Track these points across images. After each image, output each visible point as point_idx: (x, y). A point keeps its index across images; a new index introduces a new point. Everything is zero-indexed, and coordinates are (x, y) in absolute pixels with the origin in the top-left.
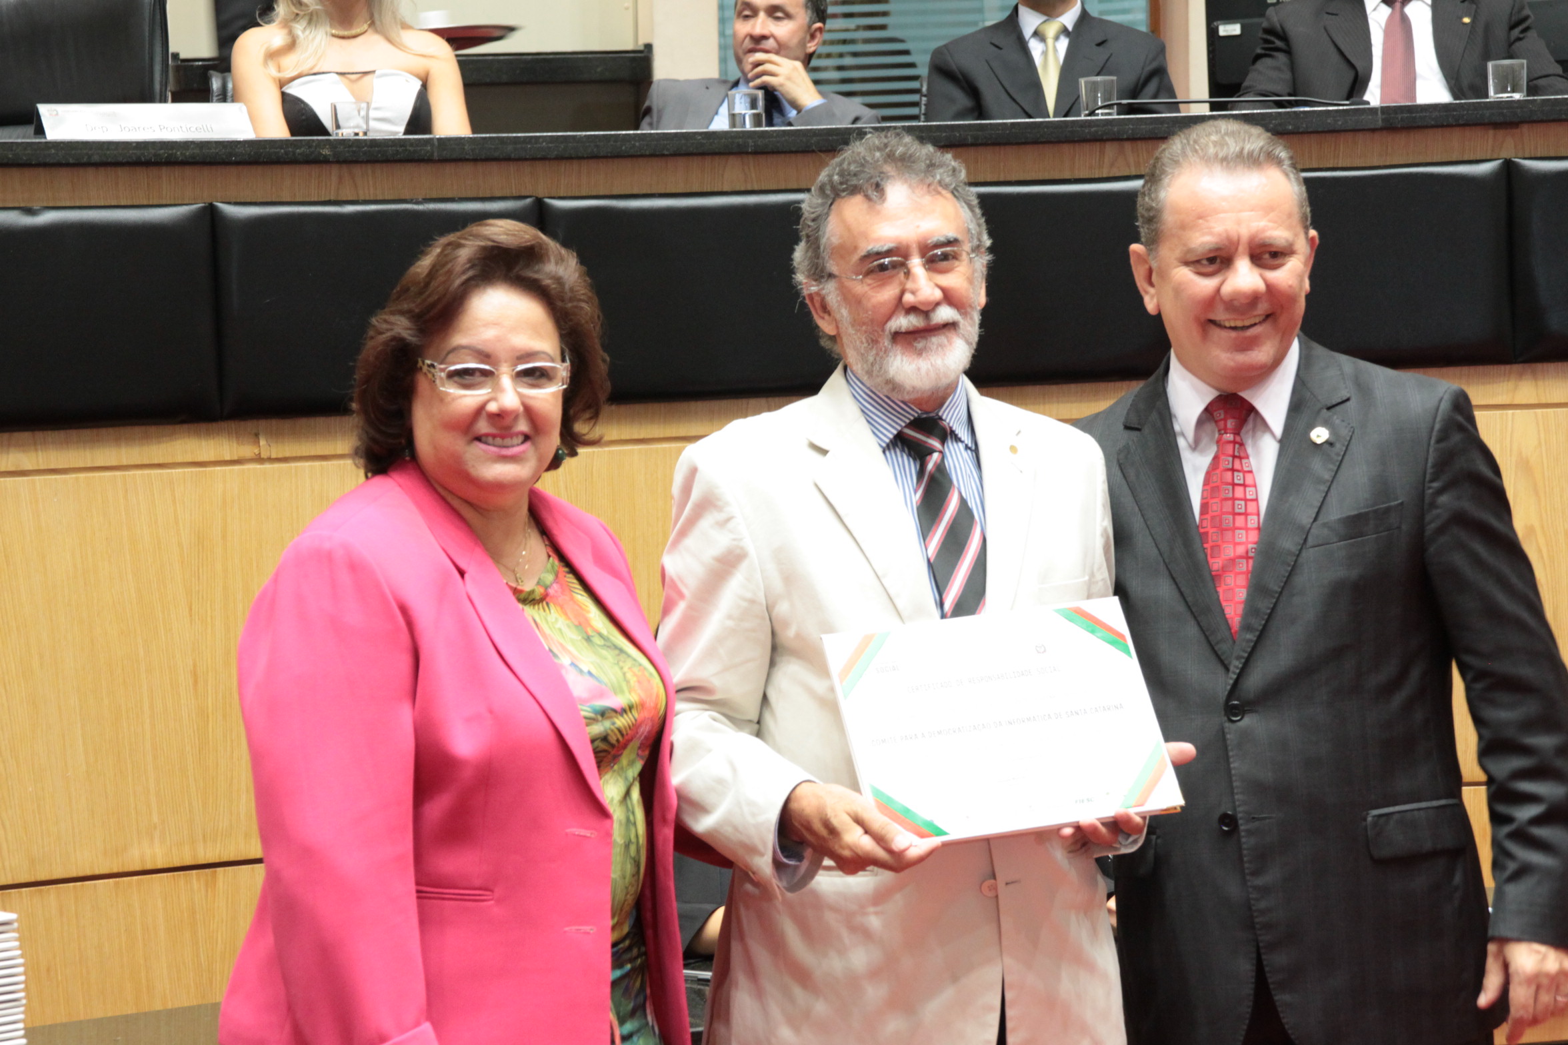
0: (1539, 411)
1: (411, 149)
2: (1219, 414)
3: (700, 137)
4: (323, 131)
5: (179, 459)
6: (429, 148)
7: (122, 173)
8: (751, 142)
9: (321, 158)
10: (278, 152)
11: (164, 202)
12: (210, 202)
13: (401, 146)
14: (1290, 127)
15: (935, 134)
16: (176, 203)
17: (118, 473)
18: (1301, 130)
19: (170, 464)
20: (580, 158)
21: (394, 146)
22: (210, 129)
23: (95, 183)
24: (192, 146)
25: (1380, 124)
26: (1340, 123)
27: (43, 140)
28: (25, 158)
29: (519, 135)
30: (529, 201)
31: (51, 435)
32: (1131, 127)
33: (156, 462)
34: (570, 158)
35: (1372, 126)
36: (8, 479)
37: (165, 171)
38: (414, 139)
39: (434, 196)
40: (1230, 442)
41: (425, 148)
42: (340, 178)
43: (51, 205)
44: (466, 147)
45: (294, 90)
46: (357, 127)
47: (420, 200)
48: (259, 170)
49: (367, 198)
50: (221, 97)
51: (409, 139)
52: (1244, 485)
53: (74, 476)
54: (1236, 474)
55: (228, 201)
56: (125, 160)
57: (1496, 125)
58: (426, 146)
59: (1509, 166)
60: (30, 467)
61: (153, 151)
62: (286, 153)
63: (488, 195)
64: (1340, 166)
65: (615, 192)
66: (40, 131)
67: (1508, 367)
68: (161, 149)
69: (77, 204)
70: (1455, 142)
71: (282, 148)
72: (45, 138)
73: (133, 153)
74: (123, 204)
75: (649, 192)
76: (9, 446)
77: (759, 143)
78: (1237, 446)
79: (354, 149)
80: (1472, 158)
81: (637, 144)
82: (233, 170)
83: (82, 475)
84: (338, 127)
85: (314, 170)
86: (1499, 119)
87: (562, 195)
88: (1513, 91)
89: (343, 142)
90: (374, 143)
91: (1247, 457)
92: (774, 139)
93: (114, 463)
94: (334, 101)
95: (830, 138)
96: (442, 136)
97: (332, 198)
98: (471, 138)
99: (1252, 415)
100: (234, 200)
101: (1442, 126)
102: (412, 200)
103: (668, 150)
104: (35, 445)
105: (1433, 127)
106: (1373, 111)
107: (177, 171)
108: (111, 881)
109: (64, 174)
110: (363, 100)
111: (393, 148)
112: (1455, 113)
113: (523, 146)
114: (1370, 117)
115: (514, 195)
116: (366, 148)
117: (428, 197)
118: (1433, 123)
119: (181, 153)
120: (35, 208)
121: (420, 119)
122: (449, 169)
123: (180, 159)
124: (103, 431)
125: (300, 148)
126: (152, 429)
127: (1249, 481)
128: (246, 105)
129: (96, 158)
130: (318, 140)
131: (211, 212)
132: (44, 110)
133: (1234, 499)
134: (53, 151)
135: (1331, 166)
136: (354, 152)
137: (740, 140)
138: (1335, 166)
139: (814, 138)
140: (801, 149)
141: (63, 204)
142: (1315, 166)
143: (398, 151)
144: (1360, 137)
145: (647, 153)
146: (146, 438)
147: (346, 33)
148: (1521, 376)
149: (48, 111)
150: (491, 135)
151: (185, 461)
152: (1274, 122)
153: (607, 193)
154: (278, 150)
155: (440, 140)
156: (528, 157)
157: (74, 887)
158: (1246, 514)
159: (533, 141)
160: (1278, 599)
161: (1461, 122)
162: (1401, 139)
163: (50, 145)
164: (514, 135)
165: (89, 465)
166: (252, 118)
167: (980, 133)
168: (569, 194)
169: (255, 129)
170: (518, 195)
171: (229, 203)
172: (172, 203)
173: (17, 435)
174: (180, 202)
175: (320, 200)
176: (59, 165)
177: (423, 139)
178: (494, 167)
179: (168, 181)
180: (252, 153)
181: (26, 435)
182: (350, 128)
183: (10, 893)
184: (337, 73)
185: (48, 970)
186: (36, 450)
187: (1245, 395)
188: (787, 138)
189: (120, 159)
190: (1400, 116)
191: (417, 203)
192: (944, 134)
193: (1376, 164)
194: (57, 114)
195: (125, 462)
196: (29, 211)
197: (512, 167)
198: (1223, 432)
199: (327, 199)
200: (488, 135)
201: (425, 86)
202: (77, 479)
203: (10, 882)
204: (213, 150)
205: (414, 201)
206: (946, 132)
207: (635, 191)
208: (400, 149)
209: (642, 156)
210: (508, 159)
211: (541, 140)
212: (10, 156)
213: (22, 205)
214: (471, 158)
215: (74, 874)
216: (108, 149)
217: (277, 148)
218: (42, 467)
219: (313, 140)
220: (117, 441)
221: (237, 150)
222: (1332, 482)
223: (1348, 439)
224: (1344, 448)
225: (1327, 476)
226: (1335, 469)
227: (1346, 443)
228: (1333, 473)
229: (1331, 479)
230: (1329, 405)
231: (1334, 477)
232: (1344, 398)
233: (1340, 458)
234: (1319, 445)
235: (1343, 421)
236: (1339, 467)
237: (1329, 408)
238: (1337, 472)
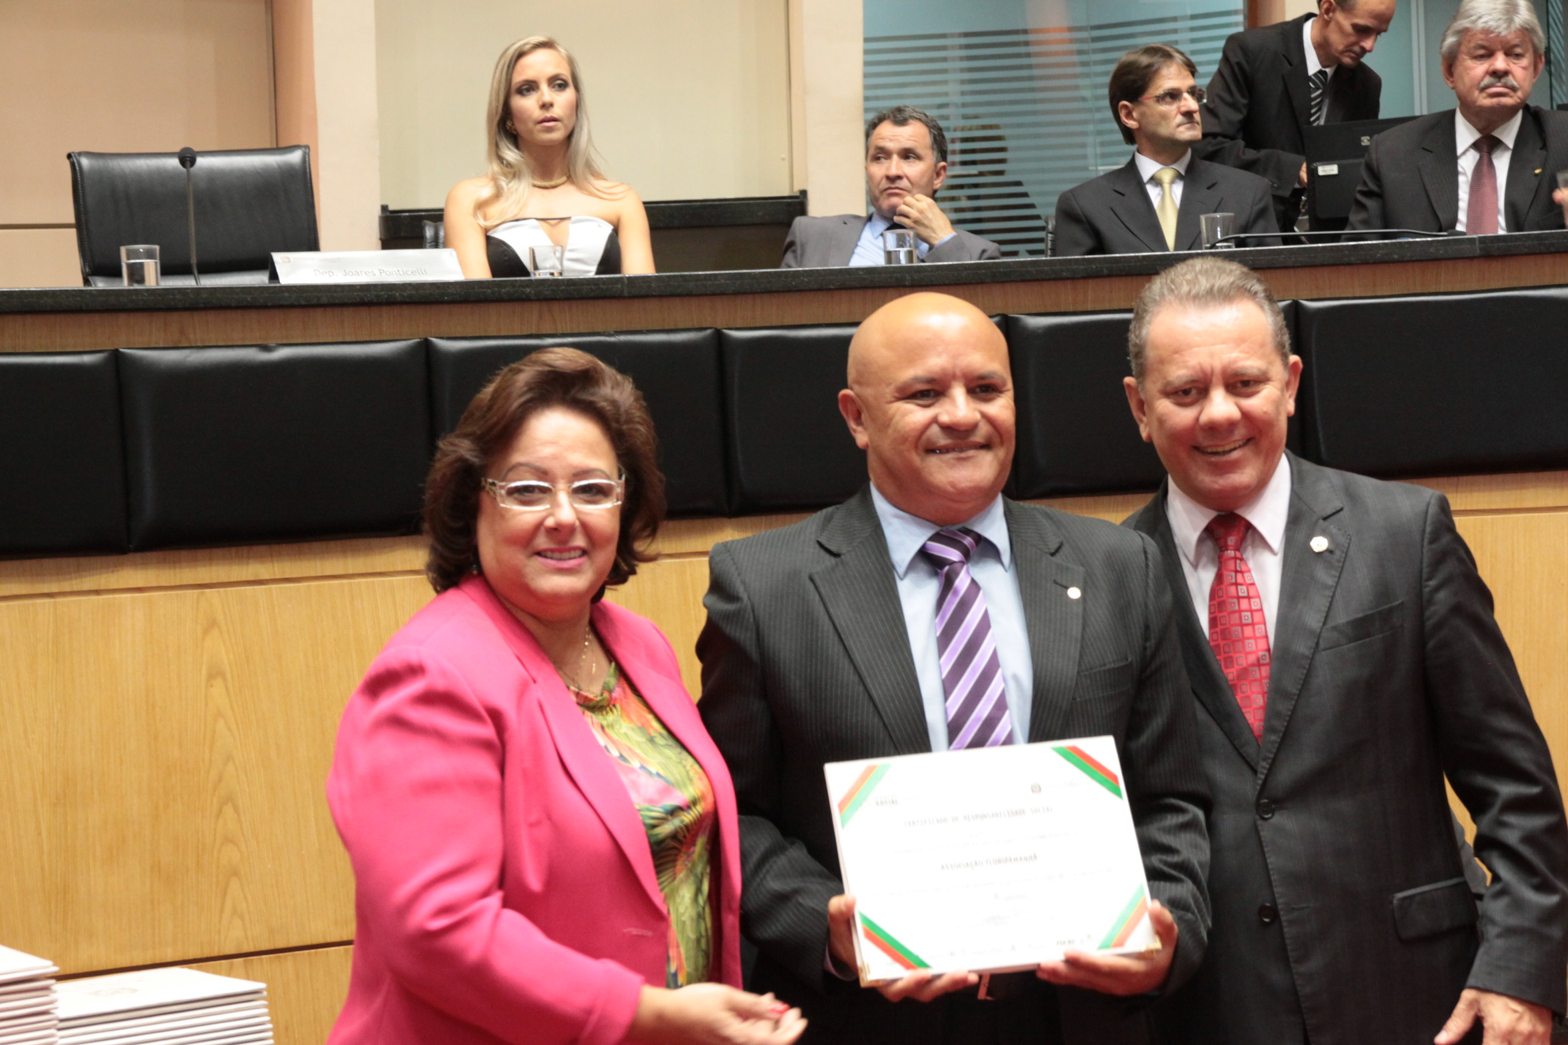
1: (604, 287)
2: (1220, 532)
3: (862, 273)
4: (527, 273)
5: (400, 568)
6: (619, 286)
7: (348, 313)
8: (908, 277)
9: (524, 297)
10: (485, 292)
11: (385, 338)
12: (424, 337)
13: (595, 285)
15: (1074, 267)
16: (396, 338)
17: (345, 581)
19: (389, 572)
20: (753, 293)
21: (588, 285)
22: (424, 272)
23: (323, 322)
24: (410, 288)
25: (1481, 251)
26: (1445, 251)
27: (277, 285)
28: (262, 301)
29: (700, 273)
30: (709, 332)
31: (284, 548)
32: (1251, 258)
33: (379, 571)
34: (745, 293)
35: (1472, 255)
36: (248, 588)
37: (385, 309)
38: (607, 278)
39: (625, 329)
40: (1232, 558)
41: (616, 286)
42: (541, 317)
43: (285, 342)
44: (653, 285)
45: (498, 234)
46: (553, 267)
47: (612, 332)
48: (468, 308)
49: (565, 332)
50: (433, 244)
51: (602, 279)
52: (1249, 597)
53: (305, 584)
54: (1239, 587)
55: (440, 336)
56: (350, 301)
58: (617, 284)
60: (267, 577)
61: (375, 293)
62: (493, 293)
63: (673, 327)
64: (1441, 290)
65: (786, 323)
66: (274, 276)
68: (381, 291)
69: (308, 341)
70: (1547, 268)
71: (488, 289)
72: (279, 282)
73: (358, 295)
74: (348, 340)
75: (816, 322)
76: (248, 558)
77: (916, 277)
78: (1238, 561)
79: (553, 288)
80: (1562, 282)
81: (806, 280)
82: (446, 308)
83: (313, 584)
84: (536, 268)
85: (517, 307)
87: (738, 326)
89: (543, 282)
90: (571, 283)
91: (1249, 571)
92: (929, 274)
93: (341, 572)
94: (532, 245)
95: (979, 272)
96: (631, 275)
97: (534, 332)
98: (656, 276)
99: (1250, 532)
100: (447, 336)
101: (1535, 254)
102: (604, 332)
103: (833, 284)
104: (271, 557)
105: (1526, 254)
107: (396, 310)
108: (341, 948)
109: (294, 314)
110: (560, 245)
111: (589, 287)
112: (1546, 242)
113: (705, 283)
114: (1468, 246)
115: (696, 327)
116: (563, 287)
117: (619, 330)
118: (1526, 251)
119: (400, 295)
120: (271, 345)
121: (611, 259)
122: (637, 305)
123: (399, 299)
124: (332, 544)
125: (505, 287)
126: (375, 542)
127: (1252, 593)
128: (455, 251)
129: (324, 300)
130: (520, 280)
131: (426, 347)
132: (278, 258)
133: (1240, 611)
134: (286, 294)
136: (553, 290)
137: (898, 275)
138: (1437, 290)
139: (965, 273)
140: (952, 282)
141: (296, 342)
143: (591, 288)
144: (1460, 263)
145: (815, 287)
146: (369, 550)
147: (547, 184)
149: (281, 258)
150: (675, 274)
151: (404, 569)
152: (1381, 252)
153: (779, 324)
154: (485, 290)
155: (629, 278)
156: (708, 293)
157: (309, 954)
158: (1253, 624)
159: (713, 278)
160: (1297, 701)
161: (1551, 250)
162: (1499, 265)
163: (284, 289)
164: (696, 273)
165: (319, 574)
166: (462, 263)
167: (1115, 265)
168: (745, 326)
169: (464, 273)
170: (699, 327)
171: (442, 338)
172: (392, 338)
173: (255, 548)
174: (398, 338)
175: (523, 334)
176: (292, 306)
177: (614, 278)
178: (677, 301)
179: (387, 319)
180: (463, 293)
181: (263, 549)
182: (545, 268)
183: (252, 959)
184: (537, 219)
185: (287, 1029)
186: (272, 561)
187: (1240, 512)
188: (940, 272)
189: (346, 300)
190: (1496, 245)
191: (609, 335)
192: (1082, 267)
194: (289, 262)
195: (351, 572)
196: (266, 348)
197: (694, 302)
198: (1224, 549)
199: (529, 333)
200: (672, 274)
201: (616, 232)
202: (309, 586)
203: (252, 949)
204: (428, 291)
205: (607, 333)
206: (1083, 265)
207: (804, 322)
208: (594, 287)
209: (811, 290)
210: (690, 295)
211: (720, 277)
212: (249, 299)
213: (259, 342)
214: (657, 294)
215: (308, 942)
216: (335, 292)
217: (484, 288)
218: (278, 577)
219: (516, 281)
220: (344, 552)
221: (449, 290)
222: (1336, 587)
223: (1347, 546)
224: (1344, 555)
225: (1330, 582)
226: (1338, 574)
227: (1345, 550)
228: (1336, 579)
229: (1335, 585)
230: (1325, 516)
231: (1337, 583)
232: (1338, 509)
233: (1341, 564)
234: (1320, 554)
235: (1339, 530)
236: (1341, 573)
237: (1325, 519)
238: (1339, 577)
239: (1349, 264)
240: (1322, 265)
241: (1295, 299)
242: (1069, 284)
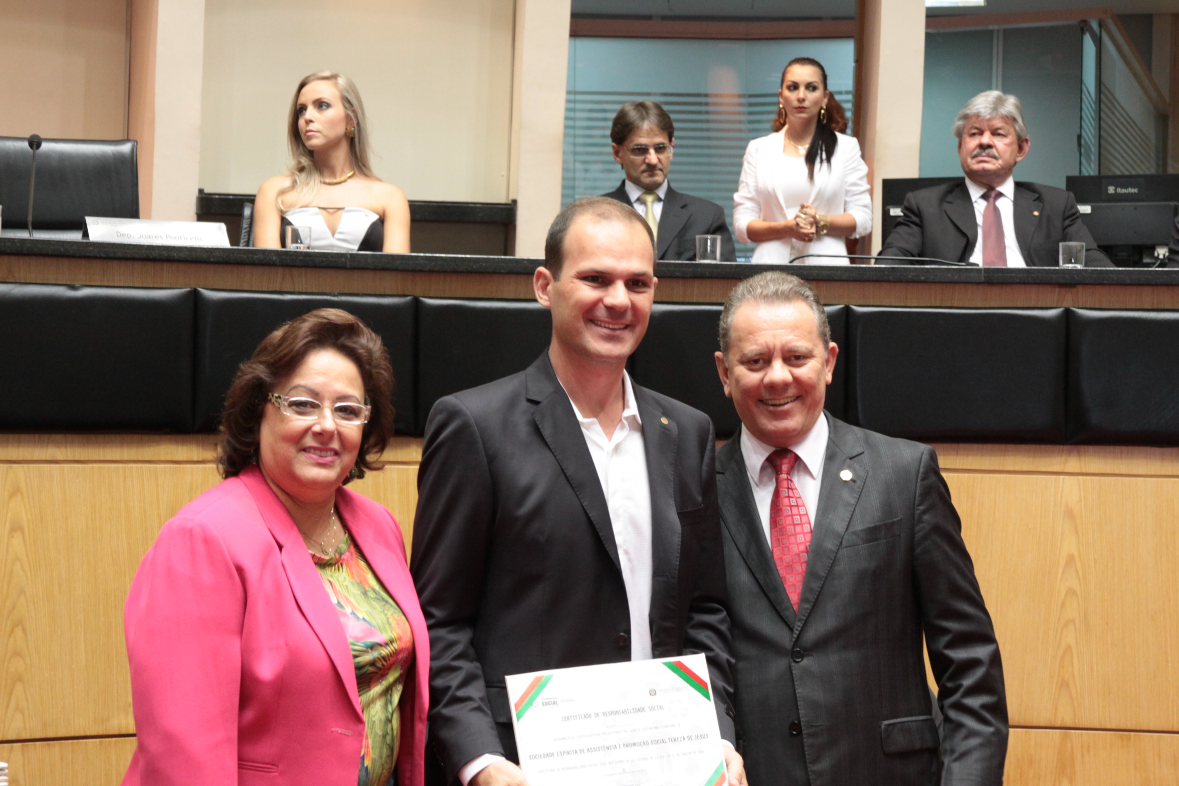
0: (1081, 478)
1: (332, 259)
2: (777, 462)
6: (344, 260)
7: (137, 265)
9: (271, 263)
10: (242, 257)
11: (165, 286)
12: (195, 287)
14: (923, 278)
16: (172, 287)
17: (128, 465)
18: (929, 280)
19: (161, 461)
20: (445, 272)
21: (320, 257)
22: (200, 239)
25: (983, 279)
26: (956, 277)
27: (87, 241)
28: (76, 252)
30: (410, 298)
31: (77, 437)
32: (816, 271)
34: (439, 272)
35: (978, 281)
39: (346, 292)
40: (785, 479)
41: (341, 259)
42: (284, 276)
43: (88, 284)
44: (369, 260)
45: (289, 217)
47: (336, 294)
48: (229, 268)
49: (301, 291)
52: (798, 506)
53: (90, 465)
54: (791, 499)
55: (207, 287)
56: (139, 257)
57: (1061, 285)
59: (1068, 313)
62: (247, 258)
63: (384, 293)
64: (955, 305)
65: (468, 296)
66: (86, 234)
67: (1061, 447)
68: (163, 251)
70: (1033, 294)
71: (245, 255)
72: (89, 239)
73: (145, 253)
75: (491, 297)
78: (789, 482)
80: (1044, 305)
82: (212, 267)
85: (266, 270)
86: (1062, 281)
87: (432, 296)
88: (1076, 262)
89: (286, 253)
97: (277, 289)
99: (797, 462)
100: (211, 287)
101: (1025, 283)
105: (1018, 283)
106: (979, 270)
107: (174, 266)
109: (98, 264)
111: (320, 259)
112: (1033, 275)
114: (976, 274)
115: (400, 294)
116: (301, 257)
117: (342, 292)
118: (1018, 281)
119: (177, 254)
120: (77, 285)
121: (371, 241)
122: (357, 274)
123: (176, 258)
124: (113, 437)
125: (257, 254)
126: (146, 437)
127: (800, 503)
129: (119, 255)
131: (195, 294)
132: (90, 221)
133: (792, 516)
134: (92, 248)
135: (949, 305)
136: (294, 260)
138: (952, 305)
141: (97, 284)
142: (938, 304)
143: (323, 260)
144: (970, 287)
145: (490, 271)
146: (141, 443)
148: (1070, 453)
149: (92, 221)
152: (912, 274)
158: (802, 524)
161: (1037, 281)
162: (996, 290)
165: (102, 459)
168: (437, 295)
170: (403, 294)
171: (207, 289)
172: (170, 287)
175: (269, 290)
176: (95, 258)
179: (167, 272)
180: (225, 257)
181: (60, 437)
184: (320, 208)
186: (66, 447)
187: (791, 448)
189: (136, 256)
190: (996, 275)
191: (334, 295)
192: (690, 270)
193: (979, 305)
194: (98, 224)
196: (73, 287)
197: (399, 275)
198: (780, 473)
199: (274, 290)
201: (381, 220)
202: (100, 467)
204: (199, 254)
205: (332, 294)
207: (481, 296)
209: (487, 273)
210: (397, 270)
213: (68, 283)
214: (372, 267)
218: (70, 459)
221: (214, 254)
222: (856, 505)
223: (865, 478)
224: (863, 484)
225: (853, 501)
226: (858, 497)
227: (864, 480)
228: (856, 500)
229: (855, 503)
230: (851, 456)
231: (857, 502)
232: (860, 452)
233: (860, 490)
234: (846, 482)
235: (861, 466)
236: (860, 496)
237: (851, 459)
238: (859, 499)
239: (888, 281)
240: (868, 281)
241: (847, 304)
242: (681, 282)
